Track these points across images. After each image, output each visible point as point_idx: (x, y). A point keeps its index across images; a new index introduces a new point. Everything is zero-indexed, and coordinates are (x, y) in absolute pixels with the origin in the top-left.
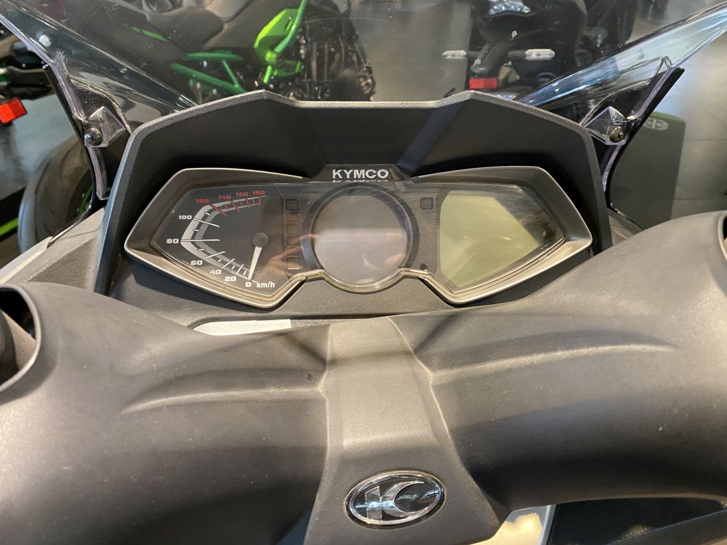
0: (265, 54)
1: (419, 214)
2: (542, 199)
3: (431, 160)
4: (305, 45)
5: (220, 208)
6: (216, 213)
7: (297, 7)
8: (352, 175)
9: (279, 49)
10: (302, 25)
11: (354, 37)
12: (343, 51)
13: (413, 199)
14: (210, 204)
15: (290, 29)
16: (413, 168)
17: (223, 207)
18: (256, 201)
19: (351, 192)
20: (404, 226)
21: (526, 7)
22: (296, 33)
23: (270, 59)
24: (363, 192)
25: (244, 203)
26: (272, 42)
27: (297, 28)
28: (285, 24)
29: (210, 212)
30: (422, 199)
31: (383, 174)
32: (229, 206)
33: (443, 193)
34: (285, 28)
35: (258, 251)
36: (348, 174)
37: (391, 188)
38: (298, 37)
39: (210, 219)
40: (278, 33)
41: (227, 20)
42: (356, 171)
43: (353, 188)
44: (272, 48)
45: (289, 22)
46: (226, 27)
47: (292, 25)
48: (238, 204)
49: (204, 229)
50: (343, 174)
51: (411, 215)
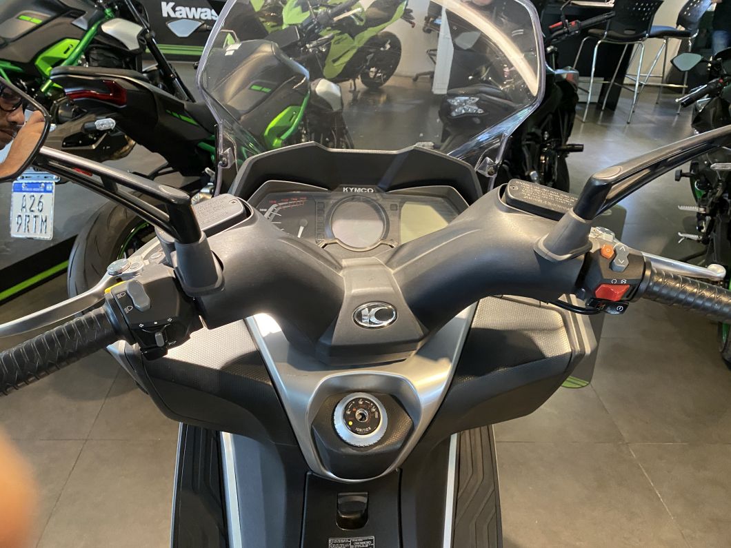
0: (273, 141)
1: (389, 213)
2: (454, 205)
3: (395, 183)
4: (305, 134)
5: (282, 206)
6: (280, 208)
7: (301, 105)
8: (354, 190)
9: (284, 137)
10: (304, 118)
11: (344, 131)
12: (336, 140)
13: (386, 204)
14: (276, 203)
15: (294, 121)
16: (386, 187)
17: (284, 205)
18: (302, 203)
19: (352, 199)
20: (382, 219)
21: (480, 110)
22: (299, 124)
23: (276, 144)
24: (359, 200)
25: (295, 204)
26: (278, 132)
27: (300, 121)
28: (291, 117)
29: (276, 207)
30: (391, 205)
31: (370, 190)
32: (287, 205)
33: (402, 203)
34: (290, 120)
35: (302, 229)
36: (352, 189)
37: (375, 198)
38: (300, 128)
39: (277, 211)
40: (285, 124)
41: (244, 112)
42: (356, 189)
43: (354, 197)
44: (279, 136)
45: (293, 116)
46: (242, 118)
47: (296, 118)
48: (292, 204)
49: (273, 216)
50: (349, 190)
51: (384, 211)
